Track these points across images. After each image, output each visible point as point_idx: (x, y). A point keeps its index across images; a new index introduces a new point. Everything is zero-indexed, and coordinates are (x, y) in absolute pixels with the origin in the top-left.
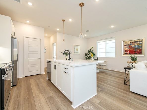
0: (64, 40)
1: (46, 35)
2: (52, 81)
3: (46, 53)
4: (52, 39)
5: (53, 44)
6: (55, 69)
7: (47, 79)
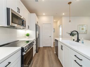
0: (70, 21)
1: (55, 21)
2: (59, 58)
3: (54, 33)
4: (59, 22)
5: (59, 26)
6: (62, 49)
7: (55, 53)
